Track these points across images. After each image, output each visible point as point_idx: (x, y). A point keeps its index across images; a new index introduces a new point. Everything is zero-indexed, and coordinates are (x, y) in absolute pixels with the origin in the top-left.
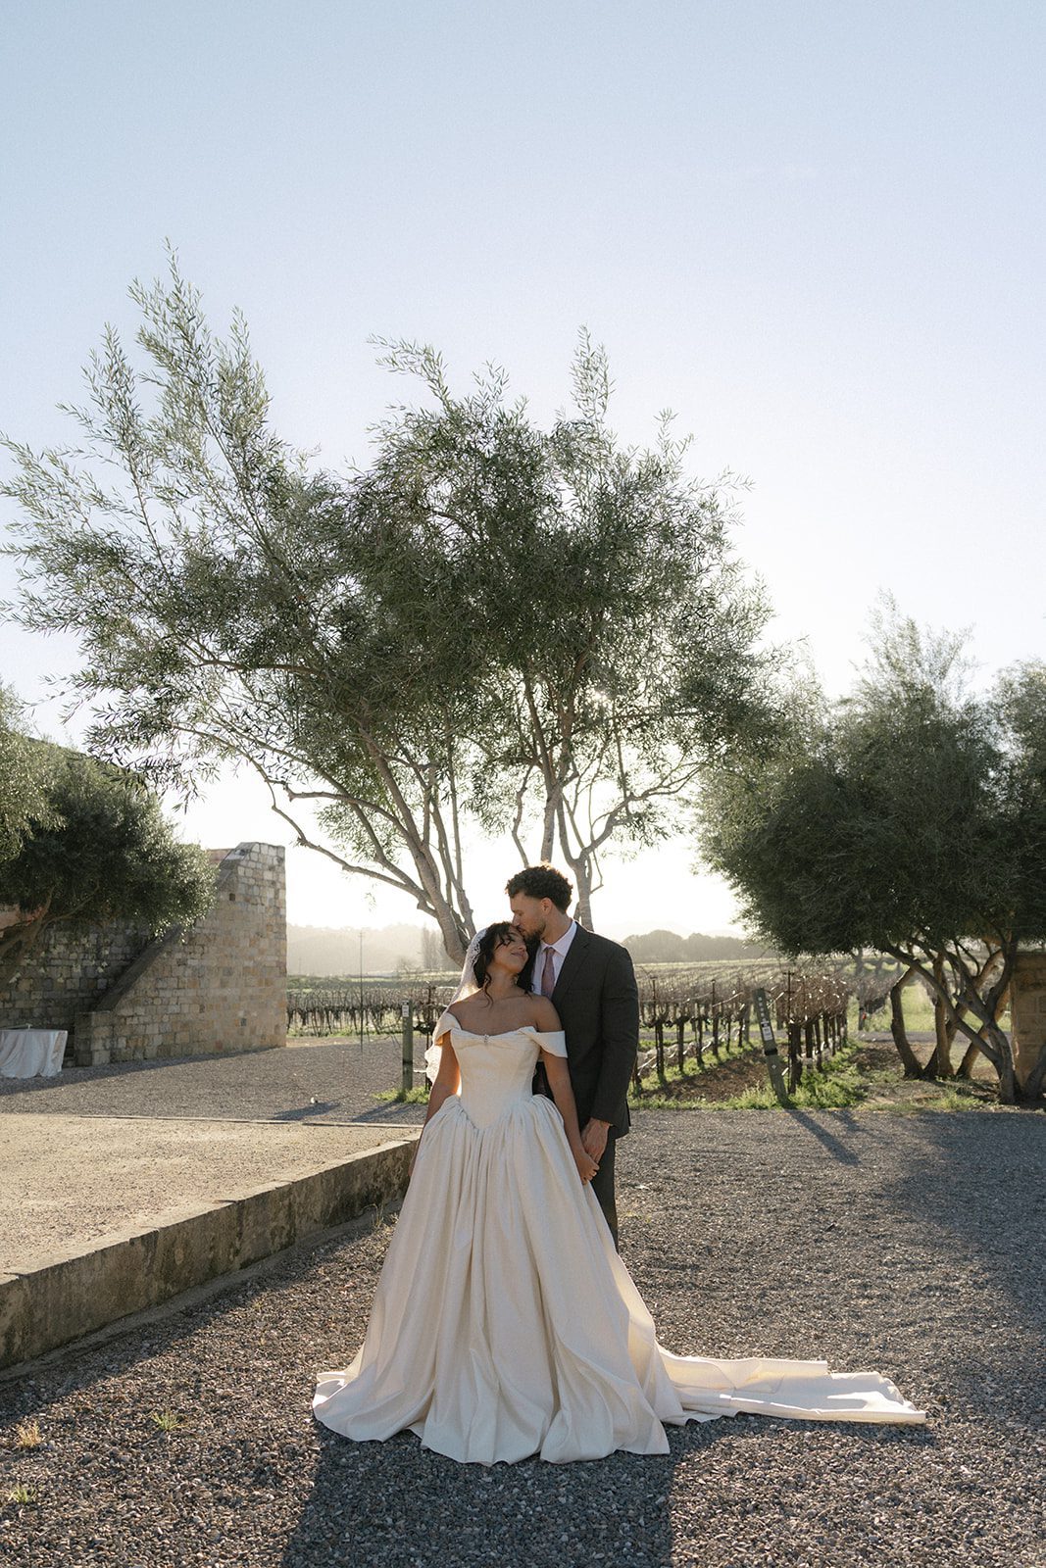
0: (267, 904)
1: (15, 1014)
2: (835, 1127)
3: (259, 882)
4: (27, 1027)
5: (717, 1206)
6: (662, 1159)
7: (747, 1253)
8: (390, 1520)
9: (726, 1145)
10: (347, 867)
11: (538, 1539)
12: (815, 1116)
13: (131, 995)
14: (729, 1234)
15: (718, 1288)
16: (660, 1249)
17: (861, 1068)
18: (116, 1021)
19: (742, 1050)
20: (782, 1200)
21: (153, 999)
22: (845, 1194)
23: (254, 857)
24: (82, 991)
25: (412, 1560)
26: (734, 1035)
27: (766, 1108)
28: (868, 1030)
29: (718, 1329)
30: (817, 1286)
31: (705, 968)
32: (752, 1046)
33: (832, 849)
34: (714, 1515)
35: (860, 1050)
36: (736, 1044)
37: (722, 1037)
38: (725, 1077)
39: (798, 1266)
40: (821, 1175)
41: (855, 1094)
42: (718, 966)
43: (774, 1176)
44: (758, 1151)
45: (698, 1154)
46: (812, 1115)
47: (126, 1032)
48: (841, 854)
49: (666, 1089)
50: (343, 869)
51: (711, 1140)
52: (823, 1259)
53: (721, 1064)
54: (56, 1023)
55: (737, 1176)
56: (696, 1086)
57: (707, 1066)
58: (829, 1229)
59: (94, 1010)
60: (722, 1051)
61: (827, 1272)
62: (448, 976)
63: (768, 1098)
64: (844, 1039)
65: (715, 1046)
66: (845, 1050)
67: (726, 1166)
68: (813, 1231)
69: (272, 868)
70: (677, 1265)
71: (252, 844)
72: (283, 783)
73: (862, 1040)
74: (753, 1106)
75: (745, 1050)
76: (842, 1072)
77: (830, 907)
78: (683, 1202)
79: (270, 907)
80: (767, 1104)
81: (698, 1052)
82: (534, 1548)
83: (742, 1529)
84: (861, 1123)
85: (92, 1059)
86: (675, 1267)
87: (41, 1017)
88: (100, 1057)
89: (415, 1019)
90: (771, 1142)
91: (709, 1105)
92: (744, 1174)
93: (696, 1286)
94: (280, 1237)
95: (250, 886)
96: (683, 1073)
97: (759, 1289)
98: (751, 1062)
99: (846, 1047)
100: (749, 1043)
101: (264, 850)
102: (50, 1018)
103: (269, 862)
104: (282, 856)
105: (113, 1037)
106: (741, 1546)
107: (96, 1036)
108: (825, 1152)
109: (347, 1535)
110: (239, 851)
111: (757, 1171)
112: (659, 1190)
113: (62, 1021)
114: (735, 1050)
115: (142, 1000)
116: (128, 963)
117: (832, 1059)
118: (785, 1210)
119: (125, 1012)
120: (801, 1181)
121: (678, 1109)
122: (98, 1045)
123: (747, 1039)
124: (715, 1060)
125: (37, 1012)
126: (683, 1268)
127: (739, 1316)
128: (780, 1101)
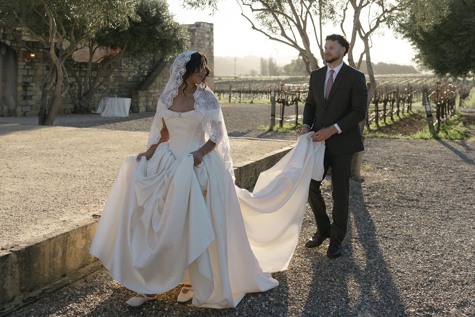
0: (206, 47)
1: (108, 91)
2: (461, 148)
3: (203, 39)
4: (115, 97)
5: (419, 178)
6: (390, 158)
7: (437, 196)
8: (333, 279)
9: (416, 154)
10: (271, 38)
11: (389, 288)
12: (450, 143)
13: (154, 84)
14: (428, 188)
15: (428, 208)
16: (401, 193)
17: (465, 124)
18: (148, 95)
19: (408, 114)
20: (446, 176)
21: (162, 86)
22: (472, 175)
23: (201, 28)
24: (134, 82)
25: (346, 292)
26: (406, 107)
27: (428, 139)
28: (463, 107)
29: (433, 223)
30: (469, 210)
31: (385, 78)
32: (413, 112)
33: (461, 31)
34: (451, 285)
35: (462, 116)
36: (406, 111)
37: (401, 109)
38: (405, 126)
39: (459, 202)
40: (460, 167)
41: (465, 135)
42: (391, 77)
43: (440, 167)
44: (430, 157)
45: (405, 157)
46: (449, 143)
47: (152, 99)
48: (465, 33)
49: (380, 129)
50: (270, 39)
51: (409, 151)
52: (469, 200)
53: (401, 120)
54: (124, 95)
55: (424, 166)
56: (393, 129)
57: (395, 121)
58: (469, 189)
59: (139, 90)
60: (400, 114)
61: (471, 205)
62: (272, 78)
63: (428, 134)
64: (454, 111)
65: (398, 112)
66: (455, 116)
67: (418, 162)
68: (462, 189)
69: (208, 33)
70: (410, 199)
71: (200, 23)
72: (251, 5)
73: (462, 111)
74: (422, 138)
75: (410, 114)
76: (456, 125)
77: (459, 56)
78: (404, 175)
79: (208, 49)
80: (428, 137)
81: (391, 114)
82: (389, 291)
83: (463, 290)
84: (471, 147)
85: (139, 110)
86: (409, 200)
87: (118, 92)
88: (142, 109)
89: (276, 98)
90: (434, 153)
91: (403, 137)
92: (427, 165)
93: (420, 207)
94: (253, 182)
95: (200, 40)
96: (385, 123)
97: (445, 210)
98: (414, 119)
99: (455, 114)
100: (411, 111)
101: (205, 25)
102: (121, 93)
103: (207, 30)
104: (212, 27)
105: (147, 101)
106: (465, 295)
107: (141, 101)
108: (459, 159)
109: (320, 283)
110: (195, 26)
111: (432, 164)
112: (393, 170)
113: (126, 94)
114: (406, 114)
115: (158, 86)
116: (151, 71)
117: (450, 119)
118: (448, 180)
119: (151, 91)
120: (452, 169)
121: (389, 138)
122: (141, 104)
123: (411, 109)
124: (398, 118)
125: (117, 90)
126: (413, 200)
127: (440, 219)
128: (433, 136)
